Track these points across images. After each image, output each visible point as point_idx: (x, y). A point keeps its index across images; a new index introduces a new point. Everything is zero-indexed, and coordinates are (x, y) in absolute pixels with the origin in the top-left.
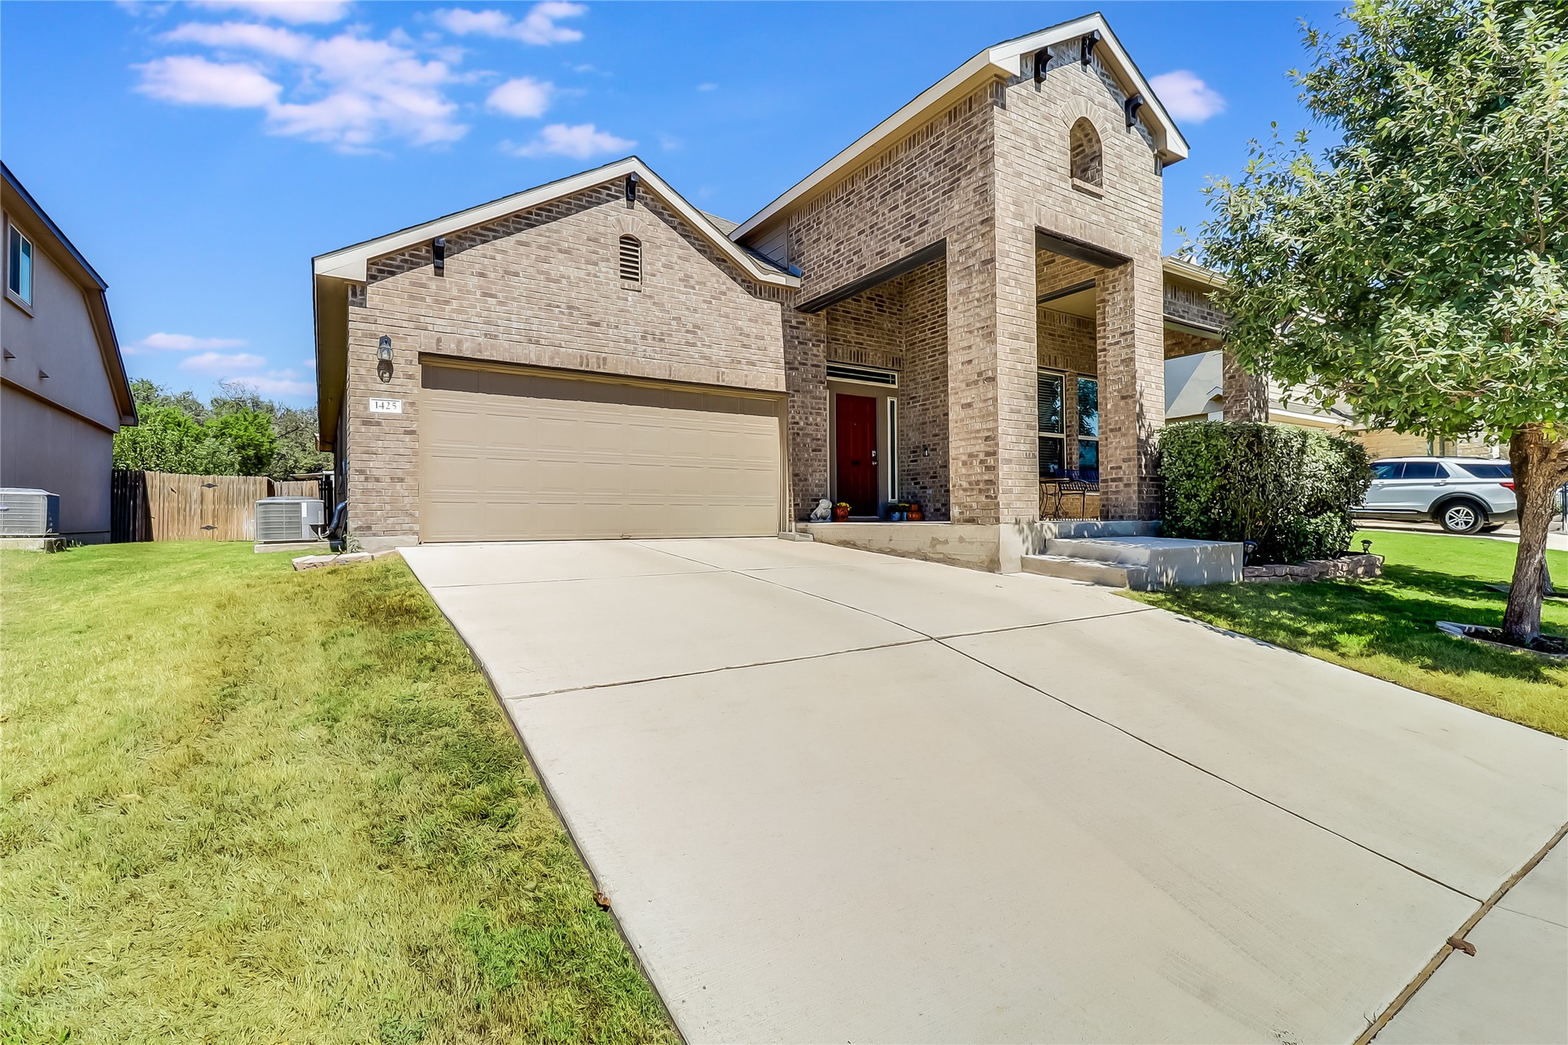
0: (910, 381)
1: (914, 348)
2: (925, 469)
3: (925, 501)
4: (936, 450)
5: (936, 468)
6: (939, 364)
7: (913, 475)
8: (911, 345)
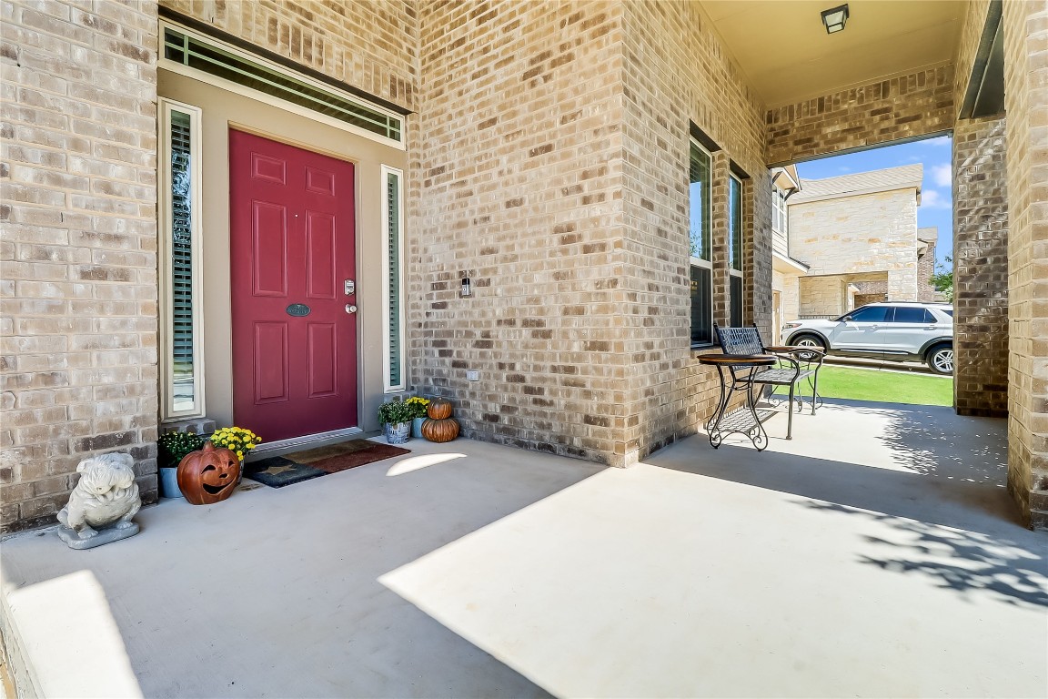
0: (432, 134)
1: (438, 65)
2: (465, 324)
3: (462, 394)
4: (488, 283)
5: (489, 323)
6: (498, 88)
7: (437, 334)
8: (433, 57)
